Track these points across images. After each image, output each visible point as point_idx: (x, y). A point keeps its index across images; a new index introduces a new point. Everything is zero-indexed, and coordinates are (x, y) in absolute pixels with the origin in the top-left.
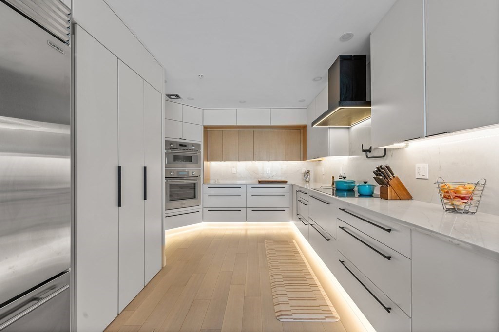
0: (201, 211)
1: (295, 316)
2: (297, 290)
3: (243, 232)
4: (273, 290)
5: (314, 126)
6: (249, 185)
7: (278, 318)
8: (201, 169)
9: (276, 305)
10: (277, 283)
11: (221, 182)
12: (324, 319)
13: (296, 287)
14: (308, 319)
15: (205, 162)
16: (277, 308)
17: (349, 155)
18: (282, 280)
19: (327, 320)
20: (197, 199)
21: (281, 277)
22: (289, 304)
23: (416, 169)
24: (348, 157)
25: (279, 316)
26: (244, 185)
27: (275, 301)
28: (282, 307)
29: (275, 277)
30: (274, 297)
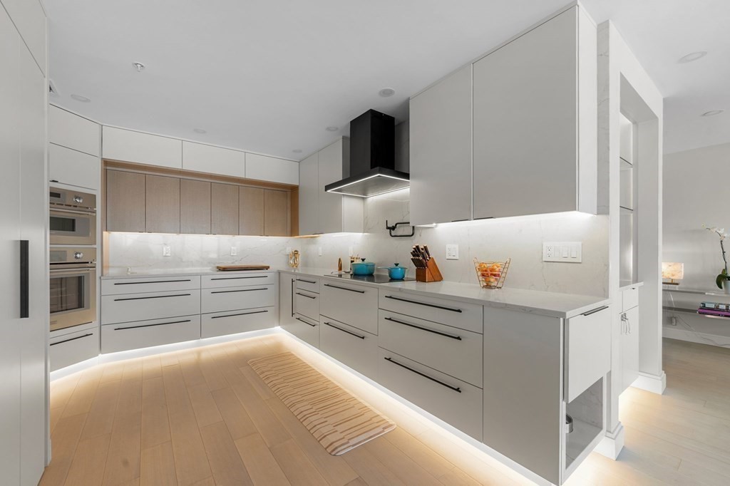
0: (96, 332)
1: (352, 442)
2: (336, 411)
3: (191, 358)
4: (305, 423)
5: (328, 191)
6: (207, 274)
7: (333, 453)
8: (98, 246)
9: (321, 440)
10: (305, 413)
11: (138, 271)
12: (383, 431)
13: (332, 408)
14: (367, 439)
15: (105, 233)
16: (324, 443)
17: (364, 232)
18: (310, 407)
19: (387, 431)
20: (88, 308)
21: (305, 403)
22: (337, 431)
23: (447, 250)
24: (361, 234)
25: (334, 450)
26: (197, 275)
27: (316, 435)
28: (331, 438)
29: (298, 406)
30: (312, 431)
